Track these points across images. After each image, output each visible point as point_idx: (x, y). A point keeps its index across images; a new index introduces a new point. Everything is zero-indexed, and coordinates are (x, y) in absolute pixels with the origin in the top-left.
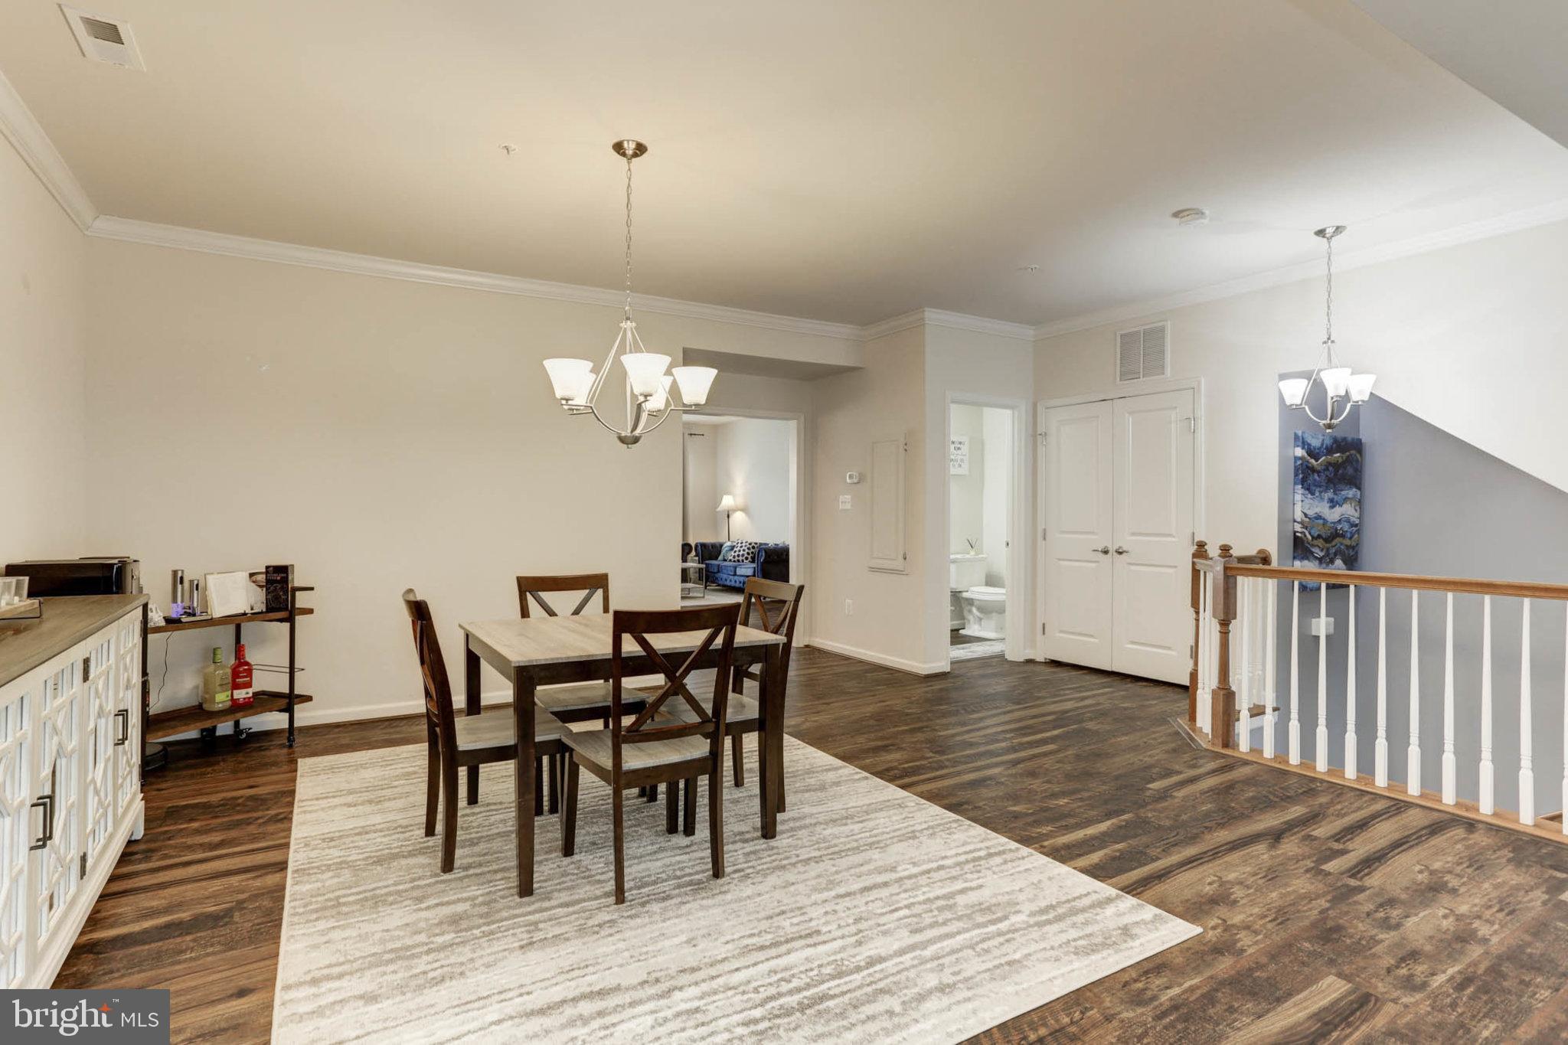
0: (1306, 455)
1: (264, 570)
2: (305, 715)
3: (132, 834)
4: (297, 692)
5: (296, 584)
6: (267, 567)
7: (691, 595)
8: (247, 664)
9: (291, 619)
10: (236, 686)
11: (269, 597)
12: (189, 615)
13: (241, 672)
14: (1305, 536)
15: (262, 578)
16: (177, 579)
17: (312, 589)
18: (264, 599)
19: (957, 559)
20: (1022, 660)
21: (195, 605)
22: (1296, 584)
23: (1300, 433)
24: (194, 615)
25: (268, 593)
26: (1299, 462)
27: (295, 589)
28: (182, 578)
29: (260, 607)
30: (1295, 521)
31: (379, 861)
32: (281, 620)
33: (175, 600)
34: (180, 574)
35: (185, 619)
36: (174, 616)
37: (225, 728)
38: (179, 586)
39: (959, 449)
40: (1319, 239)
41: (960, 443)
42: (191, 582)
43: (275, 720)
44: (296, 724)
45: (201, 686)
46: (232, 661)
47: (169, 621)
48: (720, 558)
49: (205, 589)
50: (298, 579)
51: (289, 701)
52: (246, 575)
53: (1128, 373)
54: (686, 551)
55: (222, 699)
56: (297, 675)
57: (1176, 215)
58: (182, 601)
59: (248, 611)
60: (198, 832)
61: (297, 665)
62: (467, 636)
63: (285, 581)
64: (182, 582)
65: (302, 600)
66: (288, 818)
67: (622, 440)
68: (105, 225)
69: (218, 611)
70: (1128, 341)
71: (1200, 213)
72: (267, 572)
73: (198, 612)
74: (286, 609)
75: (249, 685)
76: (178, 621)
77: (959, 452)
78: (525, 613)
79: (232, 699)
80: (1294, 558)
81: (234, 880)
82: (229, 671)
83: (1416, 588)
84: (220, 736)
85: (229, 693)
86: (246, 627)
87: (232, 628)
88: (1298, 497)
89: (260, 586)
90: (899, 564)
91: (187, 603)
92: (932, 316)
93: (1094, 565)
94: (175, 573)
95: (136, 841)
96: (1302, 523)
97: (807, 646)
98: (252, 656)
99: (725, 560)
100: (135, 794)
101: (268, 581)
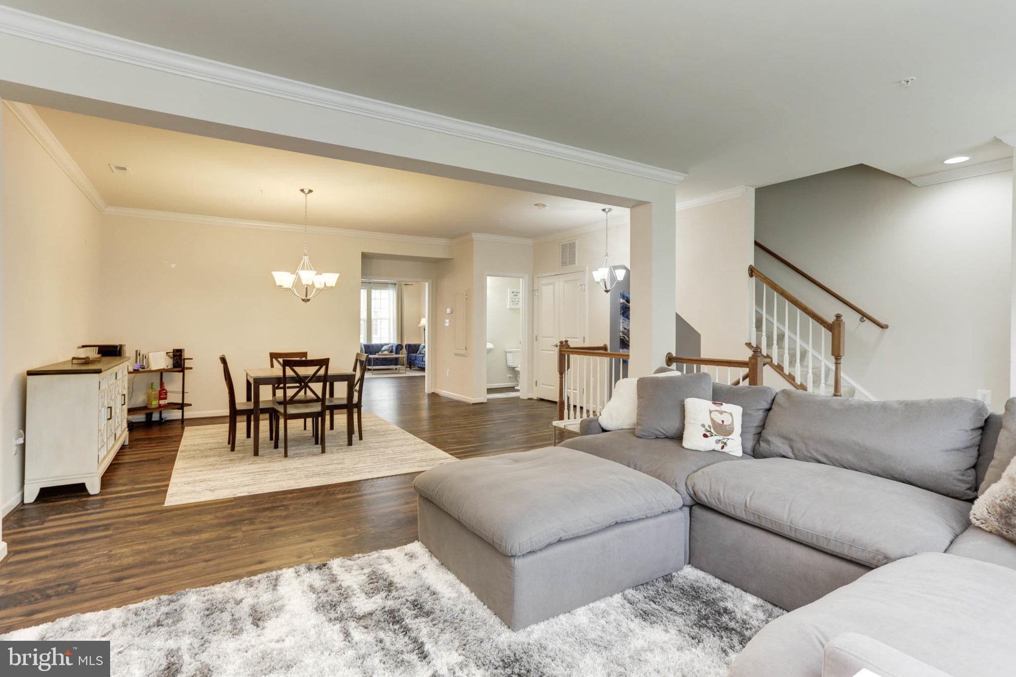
0: (625, 302)
1: (172, 351)
2: (189, 413)
3: (124, 442)
4: (185, 402)
5: (186, 357)
6: (174, 350)
7: (400, 372)
8: (165, 390)
9: (183, 371)
10: (160, 399)
11: (175, 362)
12: (142, 368)
13: (163, 394)
14: (625, 338)
15: (171, 354)
16: (137, 353)
17: (192, 359)
18: (172, 363)
19: (512, 351)
20: (526, 398)
21: (144, 364)
22: (621, 360)
23: (622, 292)
24: (144, 368)
25: (174, 360)
26: (622, 305)
27: (185, 359)
28: (139, 354)
29: (171, 366)
30: (620, 331)
31: (210, 449)
32: (179, 372)
33: (136, 362)
34: (138, 352)
35: (140, 370)
36: (136, 368)
37: (156, 417)
38: (138, 357)
39: (516, 295)
40: (603, 212)
41: (517, 293)
42: (143, 355)
43: (176, 414)
44: (185, 418)
45: (146, 399)
46: (159, 389)
47: (135, 370)
48: (418, 352)
49: (148, 358)
50: (186, 355)
51: (181, 406)
52: (165, 353)
53: (564, 263)
54: (399, 349)
55: (155, 403)
56: (185, 394)
57: (536, 205)
58: (140, 362)
59: (166, 368)
60: (146, 444)
61: (185, 391)
62: (247, 375)
63: (181, 355)
64: (139, 355)
65: (187, 364)
66: (180, 441)
67: (303, 300)
68: (110, 210)
69: (154, 366)
70: (564, 247)
71: (544, 206)
72: (173, 352)
73: (146, 367)
74: (181, 367)
75: (165, 398)
76: (138, 370)
77: (517, 297)
78: (272, 366)
79: (159, 404)
80: (620, 348)
81: (160, 453)
82: (158, 392)
83: (685, 363)
84: (153, 421)
85: (158, 401)
86: (164, 374)
87: (159, 374)
88: (621, 321)
89: (171, 358)
90: (463, 352)
91: (141, 364)
92: (475, 236)
93: (553, 352)
94: (137, 351)
95: (125, 445)
96: (623, 332)
97: (433, 393)
98: (168, 387)
99: (421, 354)
100: (125, 429)
101: (174, 356)
